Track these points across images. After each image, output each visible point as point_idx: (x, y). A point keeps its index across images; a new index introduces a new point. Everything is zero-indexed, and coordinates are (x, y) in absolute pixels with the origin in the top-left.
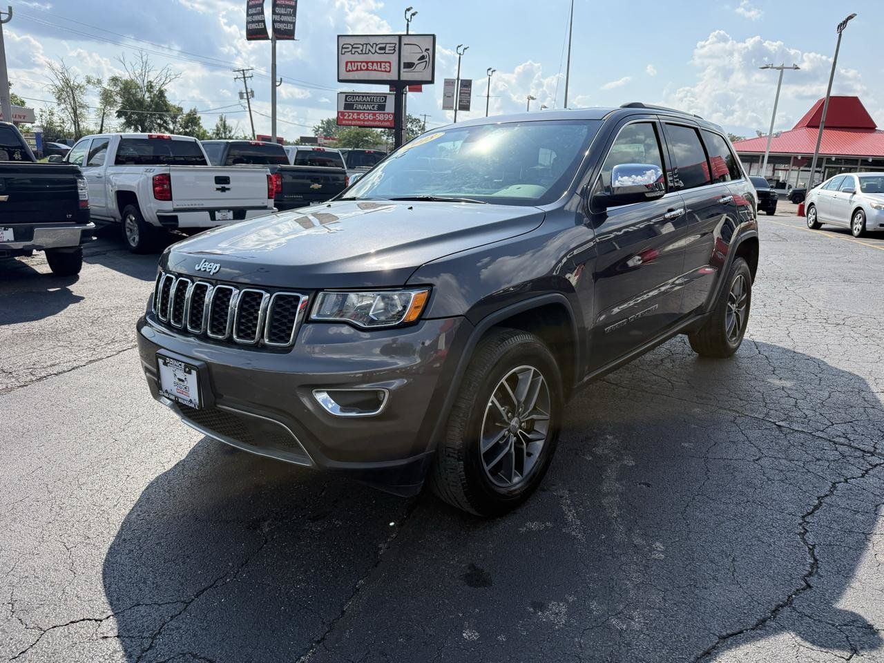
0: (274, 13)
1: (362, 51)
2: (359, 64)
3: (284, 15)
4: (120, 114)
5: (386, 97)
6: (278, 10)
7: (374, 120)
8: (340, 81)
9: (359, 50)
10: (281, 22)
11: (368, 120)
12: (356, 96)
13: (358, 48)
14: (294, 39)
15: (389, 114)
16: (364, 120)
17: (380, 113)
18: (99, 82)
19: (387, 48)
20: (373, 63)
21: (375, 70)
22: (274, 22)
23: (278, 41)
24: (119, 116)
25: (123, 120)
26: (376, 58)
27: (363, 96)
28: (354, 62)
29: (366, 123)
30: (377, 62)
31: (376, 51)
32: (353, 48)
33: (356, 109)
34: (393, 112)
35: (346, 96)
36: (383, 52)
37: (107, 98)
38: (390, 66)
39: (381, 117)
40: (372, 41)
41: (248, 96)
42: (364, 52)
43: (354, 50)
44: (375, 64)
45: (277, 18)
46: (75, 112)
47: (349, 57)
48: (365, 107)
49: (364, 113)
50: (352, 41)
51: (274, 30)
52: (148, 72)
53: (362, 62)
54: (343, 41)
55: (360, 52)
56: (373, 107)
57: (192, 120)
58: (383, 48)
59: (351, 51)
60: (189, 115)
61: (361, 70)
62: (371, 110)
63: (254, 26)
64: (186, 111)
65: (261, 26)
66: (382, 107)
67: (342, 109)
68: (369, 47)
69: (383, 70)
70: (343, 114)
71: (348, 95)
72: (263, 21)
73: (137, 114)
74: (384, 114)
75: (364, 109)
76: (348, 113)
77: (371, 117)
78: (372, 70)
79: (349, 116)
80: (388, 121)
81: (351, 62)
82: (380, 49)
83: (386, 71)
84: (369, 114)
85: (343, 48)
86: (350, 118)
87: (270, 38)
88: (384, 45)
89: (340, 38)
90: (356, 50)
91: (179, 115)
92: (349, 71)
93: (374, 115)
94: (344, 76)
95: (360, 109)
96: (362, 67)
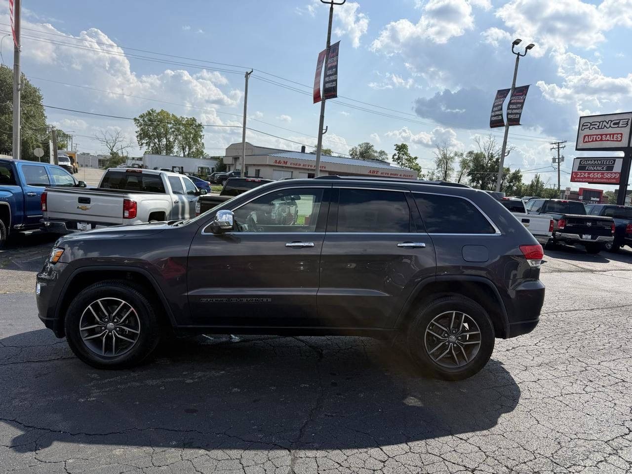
0: (508, 108)
1: (598, 127)
2: (595, 137)
3: (514, 109)
4: (469, 174)
5: (615, 161)
6: (511, 107)
7: (602, 178)
8: (577, 149)
9: (596, 127)
10: (512, 114)
11: (597, 178)
12: (589, 160)
13: (596, 125)
14: (519, 124)
15: (615, 173)
16: (593, 178)
17: (608, 173)
18: (462, 155)
19: (621, 123)
20: (606, 135)
21: (608, 140)
22: (508, 114)
23: (510, 127)
24: (468, 175)
25: (470, 177)
26: (611, 131)
27: (595, 160)
28: (591, 135)
29: (594, 180)
30: (610, 135)
31: (610, 126)
32: (591, 125)
33: (587, 170)
34: (620, 171)
35: (581, 161)
36: (617, 126)
37: (464, 164)
38: (621, 137)
39: (609, 176)
40: (607, 119)
41: (559, 161)
42: (600, 127)
43: (592, 127)
44: (608, 136)
45: (510, 111)
46: (446, 172)
47: (587, 132)
48: (595, 168)
49: (594, 173)
50: (591, 120)
51: (508, 119)
52: (493, 147)
53: (597, 135)
54: (583, 121)
55: (597, 128)
56: (603, 168)
57: (516, 177)
58: (618, 123)
59: (590, 127)
60: (514, 174)
61: (596, 140)
62: (600, 170)
63: (495, 118)
64: (512, 171)
65: (500, 118)
66: (610, 168)
67: (576, 170)
68: (605, 123)
69: (615, 139)
70: (576, 173)
71: (582, 159)
72: (502, 115)
73: (480, 174)
74: (611, 173)
75: (595, 170)
76: (581, 173)
77: (599, 176)
78: (605, 140)
79: (581, 175)
80: (614, 178)
81: (588, 136)
82: (614, 124)
83: (617, 141)
84: (599, 173)
85: (583, 126)
86: (582, 176)
87: (505, 124)
88: (618, 121)
89: (582, 119)
90: (594, 126)
91: (507, 174)
92: (586, 142)
93: (603, 174)
94: (581, 146)
95: (591, 170)
96: (597, 139)
